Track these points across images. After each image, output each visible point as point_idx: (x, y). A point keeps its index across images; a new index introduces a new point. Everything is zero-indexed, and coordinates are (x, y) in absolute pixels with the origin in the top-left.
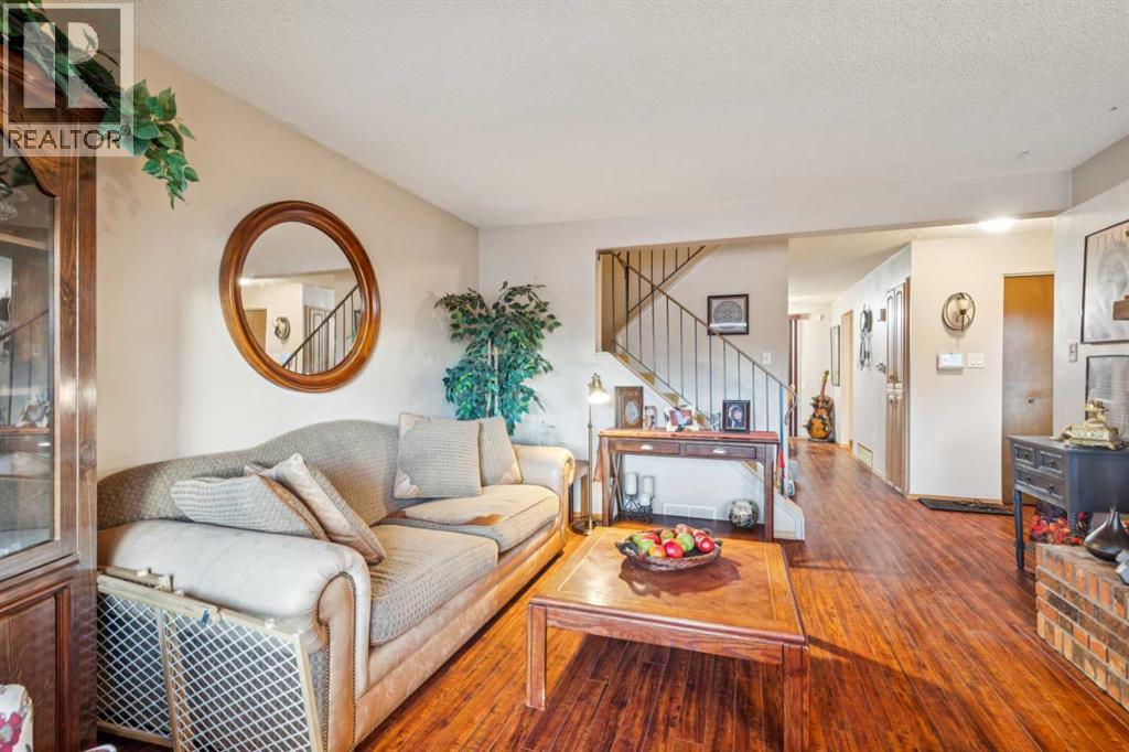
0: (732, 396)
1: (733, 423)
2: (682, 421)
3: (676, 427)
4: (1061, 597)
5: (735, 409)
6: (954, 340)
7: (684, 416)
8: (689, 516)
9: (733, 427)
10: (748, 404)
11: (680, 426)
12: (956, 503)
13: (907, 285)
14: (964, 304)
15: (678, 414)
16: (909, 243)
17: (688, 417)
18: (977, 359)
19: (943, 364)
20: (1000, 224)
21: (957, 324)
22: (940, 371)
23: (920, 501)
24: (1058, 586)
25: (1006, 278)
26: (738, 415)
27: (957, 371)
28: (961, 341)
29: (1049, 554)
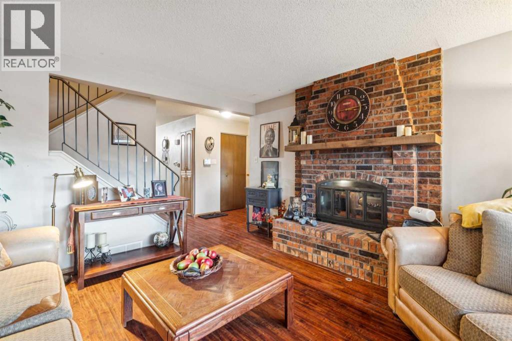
0: (156, 179)
1: (158, 193)
2: (129, 195)
3: (127, 198)
4: (283, 234)
5: (158, 185)
6: (208, 154)
7: (129, 192)
8: (126, 250)
9: (158, 195)
10: (165, 182)
11: (128, 198)
12: (209, 215)
13: (194, 131)
14: (212, 141)
15: (126, 190)
16: (195, 114)
17: (132, 192)
18: (215, 161)
19: (206, 163)
20: (227, 115)
21: (209, 148)
22: (205, 166)
23: (199, 217)
24: (281, 231)
25: (221, 134)
26: (161, 188)
27: (209, 166)
28: (211, 155)
29: (278, 222)
